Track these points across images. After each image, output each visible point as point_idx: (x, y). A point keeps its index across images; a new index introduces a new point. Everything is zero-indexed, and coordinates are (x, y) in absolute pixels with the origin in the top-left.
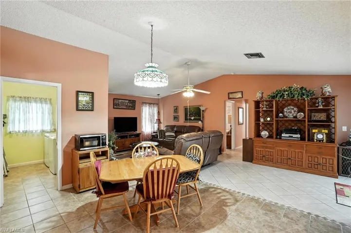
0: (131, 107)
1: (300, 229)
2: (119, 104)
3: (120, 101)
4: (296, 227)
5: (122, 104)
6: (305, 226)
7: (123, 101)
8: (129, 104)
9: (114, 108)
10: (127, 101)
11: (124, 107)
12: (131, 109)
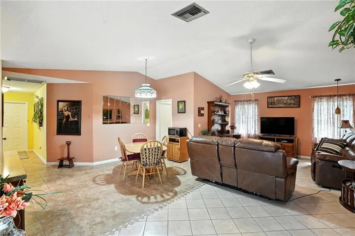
0: (294, 104)
1: (82, 222)
2: (274, 103)
3: (276, 99)
4: (86, 221)
5: (279, 102)
6: (82, 228)
7: (280, 98)
8: (288, 101)
9: (268, 107)
10: (286, 98)
11: (282, 106)
12: (292, 107)
